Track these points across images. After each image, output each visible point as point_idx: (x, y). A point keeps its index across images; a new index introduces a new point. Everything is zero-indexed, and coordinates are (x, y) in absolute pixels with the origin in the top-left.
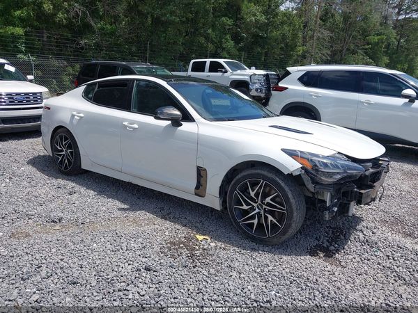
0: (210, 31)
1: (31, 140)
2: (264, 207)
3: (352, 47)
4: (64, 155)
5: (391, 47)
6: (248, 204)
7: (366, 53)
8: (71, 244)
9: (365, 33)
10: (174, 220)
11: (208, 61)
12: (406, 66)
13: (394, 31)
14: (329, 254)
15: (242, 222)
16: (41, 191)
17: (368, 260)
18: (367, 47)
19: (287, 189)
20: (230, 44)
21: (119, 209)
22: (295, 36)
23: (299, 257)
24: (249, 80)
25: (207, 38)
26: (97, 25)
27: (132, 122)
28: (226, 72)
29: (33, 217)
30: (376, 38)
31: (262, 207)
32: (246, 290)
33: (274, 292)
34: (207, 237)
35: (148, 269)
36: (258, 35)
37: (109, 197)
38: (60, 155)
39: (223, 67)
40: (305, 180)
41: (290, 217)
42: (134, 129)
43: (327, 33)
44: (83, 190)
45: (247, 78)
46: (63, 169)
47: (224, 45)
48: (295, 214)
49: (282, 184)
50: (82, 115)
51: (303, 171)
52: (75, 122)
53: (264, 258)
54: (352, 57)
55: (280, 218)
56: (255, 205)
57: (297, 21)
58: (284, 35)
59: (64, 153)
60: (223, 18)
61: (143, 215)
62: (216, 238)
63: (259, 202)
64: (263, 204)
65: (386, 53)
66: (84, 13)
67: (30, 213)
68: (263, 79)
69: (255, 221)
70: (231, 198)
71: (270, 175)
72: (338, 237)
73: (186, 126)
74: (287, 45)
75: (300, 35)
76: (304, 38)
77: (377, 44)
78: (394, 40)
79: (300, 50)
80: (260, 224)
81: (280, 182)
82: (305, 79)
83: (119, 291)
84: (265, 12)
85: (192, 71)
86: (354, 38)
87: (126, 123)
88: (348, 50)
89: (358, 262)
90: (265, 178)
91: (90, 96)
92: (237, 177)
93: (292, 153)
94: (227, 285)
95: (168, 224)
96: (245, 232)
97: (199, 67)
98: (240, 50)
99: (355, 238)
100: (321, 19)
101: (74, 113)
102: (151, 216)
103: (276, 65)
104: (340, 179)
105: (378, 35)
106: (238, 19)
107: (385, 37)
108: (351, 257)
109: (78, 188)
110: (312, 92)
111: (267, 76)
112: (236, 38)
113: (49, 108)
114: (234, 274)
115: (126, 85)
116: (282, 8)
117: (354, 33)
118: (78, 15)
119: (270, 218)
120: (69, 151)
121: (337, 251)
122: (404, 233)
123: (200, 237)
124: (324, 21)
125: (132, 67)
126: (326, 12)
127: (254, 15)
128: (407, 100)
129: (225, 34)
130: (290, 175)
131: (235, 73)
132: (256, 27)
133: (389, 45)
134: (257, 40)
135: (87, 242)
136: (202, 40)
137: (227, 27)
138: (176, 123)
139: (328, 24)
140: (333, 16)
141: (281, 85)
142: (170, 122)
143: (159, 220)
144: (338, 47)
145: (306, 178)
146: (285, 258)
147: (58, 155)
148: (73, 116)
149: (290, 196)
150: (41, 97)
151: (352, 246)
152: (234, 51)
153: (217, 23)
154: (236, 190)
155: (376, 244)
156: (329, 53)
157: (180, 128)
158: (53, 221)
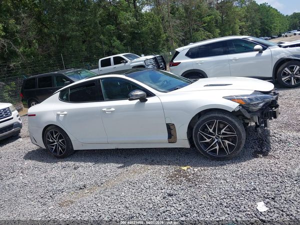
0: (102, 37)
1: (11, 144)
2: (220, 136)
3: (196, 27)
4: (56, 145)
5: (218, 22)
6: (209, 138)
7: (205, 29)
8: (106, 198)
9: (201, 16)
10: (158, 163)
11: (112, 57)
12: (231, 32)
13: (218, 11)
14: (265, 154)
15: (207, 151)
16: (53, 173)
17: (289, 150)
18: (204, 25)
19: (233, 121)
20: (117, 43)
21: (119, 168)
22: (158, 28)
23: (251, 161)
24: (144, 64)
25: (101, 42)
26: (20, 50)
27: (110, 107)
28: (127, 62)
29: (64, 190)
30: (208, 19)
31: (219, 137)
32: (237, 188)
33: (253, 183)
34: (189, 167)
35: (170, 195)
36: (134, 33)
37: (105, 163)
38: (53, 146)
39: (123, 59)
40: (243, 112)
41: (240, 138)
42: (112, 111)
43: (178, 22)
44: (82, 164)
45: (142, 63)
46: (58, 154)
47: (113, 45)
48: (242, 135)
49: (230, 119)
50: (66, 113)
51: (241, 107)
52: (61, 119)
53: (232, 167)
54: (197, 34)
55: (233, 140)
56: (214, 137)
57: (157, 18)
58: (151, 29)
59: (56, 143)
60: (108, 26)
61: (137, 167)
62: (195, 166)
63: (217, 134)
64: (220, 135)
65: (217, 26)
66: (8, 44)
67: (60, 188)
68: (152, 61)
69: (217, 147)
70: (196, 137)
71: (220, 115)
72: (262, 144)
73: (150, 100)
74: (155, 35)
75: (161, 26)
76: (164, 27)
77: (210, 22)
78: (220, 17)
79: (164, 36)
80: (221, 149)
81: (228, 117)
82: (190, 54)
83: (164, 212)
84: (135, 16)
85: (102, 66)
86: (195, 21)
87: (105, 109)
88: (193, 29)
89: (284, 153)
90: (217, 118)
91: (65, 97)
92: (198, 123)
93: (231, 99)
94: (224, 189)
95: (157, 167)
96: (211, 157)
97: (106, 63)
98: (125, 45)
99: (273, 141)
100: (171, 13)
101: (59, 113)
102: (143, 165)
103: (151, 50)
104: (263, 106)
105: (209, 16)
106: (117, 24)
107: (214, 17)
108: (278, 152)
109: (77, 164)
110: (197, 61)
111: (155, 58)
112: (120, 38)
113: (35, 115)
114: (222, 181)
115: (94, 84)
116: (143, 11)
117: (194, 18)
118: (4, 46)
119: (227, 142)
120: (60, 141)
121: (268, 151)
122: (295, 130)
123: (185, 168)
124: (172, 14)
125: (63, 74)
126: (173, 8)
127: (128, 19)
128: (258, 52)
129: (112, 37)
130: (234, 112)
131: (133, 61)
132: (132, 27)
133: (217, 20)
134: (135, 36)
135: (117, 193)
136: (98, 44)
137: (112, 31)
138: (143, 100)
139: (176, 15)
140: (178, 9)
141: (175, 61)
142: (139, 100)
143: (150, 167)
144: (186, 29)
145: (243, 111)
146: (244, 163)
147: (52, 146)
148: (58, 115)
149: (237, 124)
150: (10, 111)
151: (274, 146)
152: (121, 47)
153: (104, 30)
154: (199, 131)
155: (287, 140)
156: (183, 34)
157: (146, 102)
158: (81, 189)
